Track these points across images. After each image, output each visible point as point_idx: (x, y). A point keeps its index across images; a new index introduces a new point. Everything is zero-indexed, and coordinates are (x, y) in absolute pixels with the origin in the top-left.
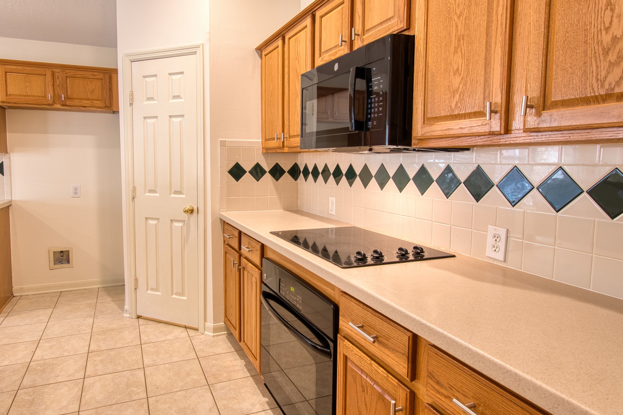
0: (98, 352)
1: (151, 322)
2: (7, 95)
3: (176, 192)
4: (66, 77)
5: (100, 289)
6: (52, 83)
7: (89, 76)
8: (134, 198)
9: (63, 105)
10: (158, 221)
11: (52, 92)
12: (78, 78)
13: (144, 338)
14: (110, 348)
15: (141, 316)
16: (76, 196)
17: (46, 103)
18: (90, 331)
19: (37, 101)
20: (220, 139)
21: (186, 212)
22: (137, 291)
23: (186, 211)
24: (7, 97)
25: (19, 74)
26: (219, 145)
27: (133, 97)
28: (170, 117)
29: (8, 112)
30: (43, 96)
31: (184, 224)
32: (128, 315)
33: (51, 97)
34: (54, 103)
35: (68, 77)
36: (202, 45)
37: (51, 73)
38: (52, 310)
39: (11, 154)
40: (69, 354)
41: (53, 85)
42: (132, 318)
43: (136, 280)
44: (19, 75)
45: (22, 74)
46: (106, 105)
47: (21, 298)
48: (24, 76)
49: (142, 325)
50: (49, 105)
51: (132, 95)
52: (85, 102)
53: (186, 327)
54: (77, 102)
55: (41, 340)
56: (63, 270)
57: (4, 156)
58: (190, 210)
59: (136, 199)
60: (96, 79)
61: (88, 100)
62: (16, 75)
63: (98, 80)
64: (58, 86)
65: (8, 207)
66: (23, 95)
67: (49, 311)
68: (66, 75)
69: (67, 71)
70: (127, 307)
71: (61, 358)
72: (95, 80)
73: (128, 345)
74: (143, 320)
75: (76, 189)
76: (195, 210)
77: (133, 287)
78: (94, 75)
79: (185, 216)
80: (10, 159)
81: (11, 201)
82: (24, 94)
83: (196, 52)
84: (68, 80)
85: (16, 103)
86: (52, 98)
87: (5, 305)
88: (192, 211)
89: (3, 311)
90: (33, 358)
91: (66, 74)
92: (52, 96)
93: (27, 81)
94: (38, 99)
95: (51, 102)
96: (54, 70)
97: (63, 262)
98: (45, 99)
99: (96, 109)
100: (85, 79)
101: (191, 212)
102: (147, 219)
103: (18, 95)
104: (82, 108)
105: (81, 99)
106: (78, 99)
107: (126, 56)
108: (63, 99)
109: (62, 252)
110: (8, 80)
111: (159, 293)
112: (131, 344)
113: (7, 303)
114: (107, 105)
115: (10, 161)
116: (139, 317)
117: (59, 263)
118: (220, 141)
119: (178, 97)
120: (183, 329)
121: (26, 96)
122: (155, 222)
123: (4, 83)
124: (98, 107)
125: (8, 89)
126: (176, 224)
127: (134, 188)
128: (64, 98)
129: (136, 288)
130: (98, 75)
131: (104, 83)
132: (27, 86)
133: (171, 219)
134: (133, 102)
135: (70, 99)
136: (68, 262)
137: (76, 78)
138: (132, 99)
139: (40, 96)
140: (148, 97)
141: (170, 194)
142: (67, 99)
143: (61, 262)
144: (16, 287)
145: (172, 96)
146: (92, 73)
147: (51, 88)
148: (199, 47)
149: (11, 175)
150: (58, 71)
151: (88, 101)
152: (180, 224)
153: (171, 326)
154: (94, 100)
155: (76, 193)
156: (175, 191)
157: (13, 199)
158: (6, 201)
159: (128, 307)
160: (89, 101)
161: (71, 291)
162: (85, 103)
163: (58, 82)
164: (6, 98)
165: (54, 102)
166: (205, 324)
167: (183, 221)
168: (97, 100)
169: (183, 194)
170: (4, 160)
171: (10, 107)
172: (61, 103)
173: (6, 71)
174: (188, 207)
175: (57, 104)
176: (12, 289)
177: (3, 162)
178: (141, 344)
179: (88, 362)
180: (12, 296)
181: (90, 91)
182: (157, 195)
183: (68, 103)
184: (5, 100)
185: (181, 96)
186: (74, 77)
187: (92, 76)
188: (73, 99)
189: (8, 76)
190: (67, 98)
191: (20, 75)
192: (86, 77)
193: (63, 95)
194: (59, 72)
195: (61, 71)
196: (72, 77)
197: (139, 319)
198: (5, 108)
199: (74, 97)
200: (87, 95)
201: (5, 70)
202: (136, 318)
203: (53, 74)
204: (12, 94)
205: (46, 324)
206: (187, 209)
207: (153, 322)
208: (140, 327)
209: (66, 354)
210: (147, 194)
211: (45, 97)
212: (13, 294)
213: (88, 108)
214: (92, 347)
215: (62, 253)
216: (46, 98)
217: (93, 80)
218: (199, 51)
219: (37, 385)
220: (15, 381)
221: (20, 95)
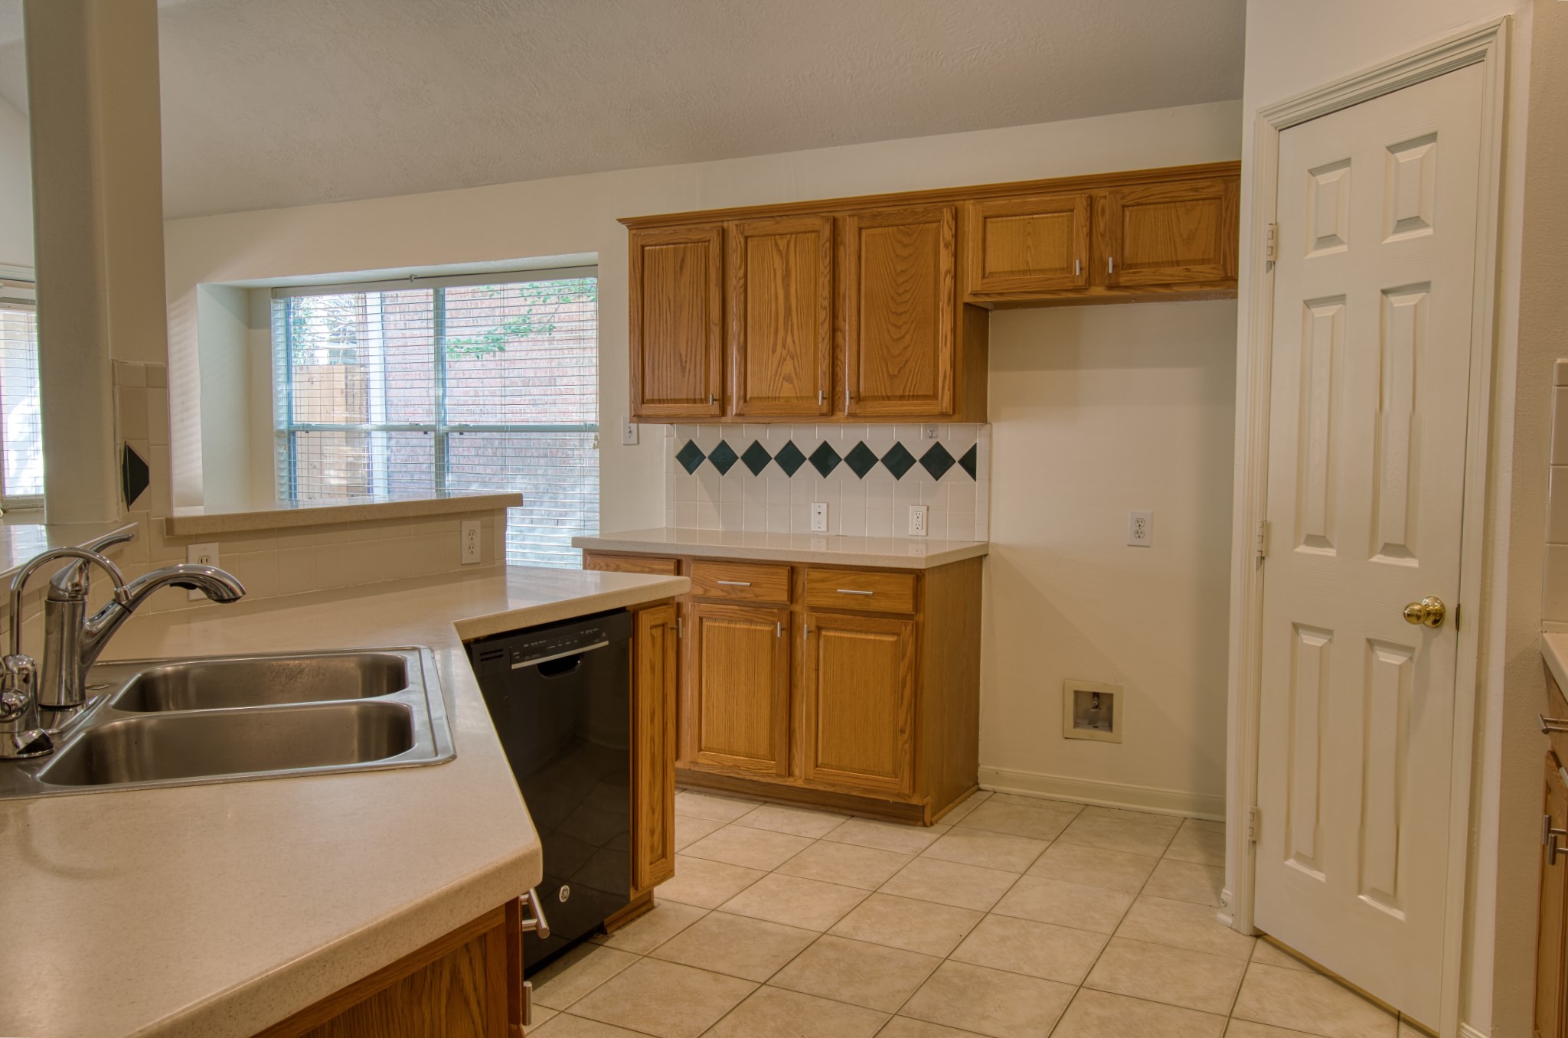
0: (1105, 995)
1: (1289, 962)
2: (984, 277)
3: (1390, 549)
4: (1124, 207)
5: (1187, 823)
6: (1085, 230)
7: (1184, 194)
8: (1262, 558)
9: (1110, 288)
10: (1330, 640)
11: (1084, 256)
12: (1155, 203)
13: (1247, 1001)
14: (1141, 995)
15: (1266, 934)
16: (1139, 542)
17: (1070, 285)
18: (1110, 931)
19: (1050, 282)
20: (1559, 361)
21: (1414, 619)
22: (1258, 851)
23: (1413, 617)
24: (985, 281)
25: (1014, 218)
26: (1555, 380)
27: (1277, 243)
28: (1385, 292)
29: (993, 316)
30: (1063, 269)
31: (1411, 659)
32: (1228, 920)
33: (1081, 269)
34: (1090, 285)
35: (1128, 206)
36: (1504, 23)
37: (1085, 203)
38: (1044, 845)
39: (994, 425)
40: (1035, 974)
41: (1090, 234)
42: (1238, 932)
43: (1256, 816)
44: (1012, 220)
45: (1020, 215)
46: (1226, 274)
47: (993, 797)
48: (1024, 219)
49: (1260, 962)
50: (1076, 290)
51: (1275, 235)
52: (1169, 270)
53: (1398, 1017)
54: (1146, 276)
55: (989, 916)
56: (1093, 746)
57: (980, 430)
58: (1429, 614)
59: (1268, 562)
60: (1204, 199)
61: (1178, 263)
62: (1006, 221)
63: (1207, 202)
64: (1103, 235)
65: (980, 559)
66: (1019, 272)
67: (1037, 847)
68: (1124, 202)
69: (1126, 190)
70: (1227, 893)
71: (1011, 975)
72: (1201, 202)
73: (1190, 1004)
74: (1270, 949)
75: (1140, 522)
76: (1450, 616)
77: (1246, 837)
78: (1195, 190)
79: (1414, 633)
80: (991, 437)
81: (986, 545)
82: (1021, 268)
83: (1483, 53)
84: (1127, 213)
85: (1001, 294)
86: (1083, 272)
87: (952, 805)
88: (1437, 618)
89: (945, 818)
90: (956, 952)
91: (1123, 198)
92: (1084, 265)
93: (1029, 234)
94: (1050, 276)
95: (1081, 283)
96: (1094, 192)
97: (1098, 724)
98: (1069, 275)
99: (1196, 289)
100: (1172, 204)
101: (1432, 618)
102: (1296, 627)
103: (1007, 272)
104: (1163, 291)
105: (1157, 264)
106: (1150, 265)
107: (1265, 116)
108: (1110, 271)
109: (1096, 695)
110: (989, 237)
111: (1320, 876)
112: (1200, 1006)
113: (957, 801)
114: (1229, 275)
115: (991, 443)
116: (1258, 935)
117: (1089, 724)
118: (1561, 366)
119: (1414, 222)
120: (1388, 1019)
121: (1024, 272)
122: (1317, 641)
123: (980, 246)
124: (1203, 284)
125: (988, 258)
126: (1386, 657)
127: (1266, 526)
128: (1114, 266)
129: (1254, 842)
130: (1209, 187)
131: (1223, 208)
132: (1029, 247)
133: (1370, 637)
134: (1276, 258)
135: (1130, 266)
136: (1110, 727)
137: (1148, 207)
138: (1274, 249)
139: (1056, 270)
140: (1319, 236)
141: (1371, 554)
142: (1122, 269)
143: (1093, 723)
144: (985, 767)
145: (1396, 223)
146: (1193, 184)
147: (1083, 242)
148: (1494, 33)
149: (990, 480)
150: (1104, 194)
151: (1175, 268)
152: (1395, 659)
153: (1350, 997)
154: (1193, 262)
155: (1139, 534)
156: (1386, 545)
157: (992, 540)
158: (976, 544)
159: (1230, 893)
160: (1180, 268)
161: (1109, 808)
162: (1169, 273)
163: (1101, 224)
164: (982, 284)
165: (1089, 282)
166: (1459, 1027)
167: (1409, 649)
168: (1203, 262)
169: (1411, 555)
170: (977, 442)
171: (999, 306)
172: (1107, 283)
173: (986, 214)
174: (1426, 601)
175: (1096, 285)
176: (977, 770)
177: (975, 445)
178: (1230, 1016)
179: (1069, 1009)
180: (976, 786)
181: (1184, 237)
182: (1331, 552)
183: (1123, 280)
184: (978, 288)
185: (1422, 217)
186: (1142, 205)
187: (1191, 194)
188: (1136, 266)
189: (989, 226)
190: (1121, 266)
191: (1016, 220)
192: (1175, 199)
193: (1110, 259)
194: (1105, 197)
195: (1110, 193)
196: (1138, 204)
197: (1260, 942)
198: (987, 310)
199: (1139, 262)
200: (1176, 249)
201: (983, 211)
202: (1251, 935)
203: (1091, 202)
204: (995, 273)
205: (1017, 876)
206: (1417, 607)
207: (1297, 963)
208: (1252, 965)
209: (1027, 969)
210: (1302, 549)
211: (1069, 268)
212: (977, 784)
213: (1175, 288)
214: (1096, 977)
215: (1096, 698)
216: (1071, 272)
217: (1194, 202)
218: (1495, 49)
219: (934, 1020)
220: (899, 992)
221: (1012, 272)
